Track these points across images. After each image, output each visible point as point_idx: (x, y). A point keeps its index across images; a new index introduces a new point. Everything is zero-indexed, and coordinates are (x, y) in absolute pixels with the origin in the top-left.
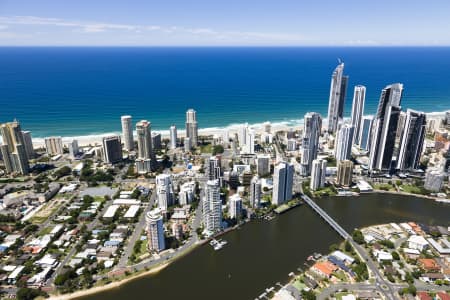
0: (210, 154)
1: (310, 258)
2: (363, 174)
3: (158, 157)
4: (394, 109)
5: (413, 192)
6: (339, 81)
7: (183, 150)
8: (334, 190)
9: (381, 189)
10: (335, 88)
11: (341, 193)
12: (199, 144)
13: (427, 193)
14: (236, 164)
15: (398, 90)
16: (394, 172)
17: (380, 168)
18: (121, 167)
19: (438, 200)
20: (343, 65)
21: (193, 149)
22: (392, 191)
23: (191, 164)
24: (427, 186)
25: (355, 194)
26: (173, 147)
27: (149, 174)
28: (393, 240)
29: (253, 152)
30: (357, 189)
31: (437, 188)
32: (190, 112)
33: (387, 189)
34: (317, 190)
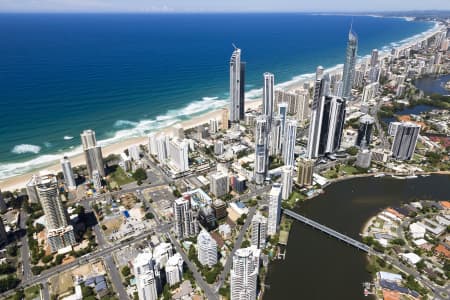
0: (134, 185)
1: (367, 293)
4: (327, 98)
5: (355, 174)
6: (238, 68)
8: (301, 193)
9: (332, 177)
10: (235, 75)
11: (310, 195)
13: (365, 171)
17: (316, 155)
18: (14, 252)
20: (239, 51)
21: (104, 183)
22: (341, 178)
23: (122, 209)
25: (320, 191)
26: (72, 187)
27: (77, 249)
28: (395, 235)
29: (187, 168)
30: (317, 184)
31: (368, 164)
32: (87, 134)
33: (336, 177)
34: (290, 198)
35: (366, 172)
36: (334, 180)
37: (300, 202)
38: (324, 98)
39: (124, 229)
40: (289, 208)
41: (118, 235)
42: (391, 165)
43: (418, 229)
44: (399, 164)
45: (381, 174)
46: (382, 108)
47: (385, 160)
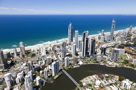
0: (30, 57)
2: (80, 58)
3: (8, 61)
4: (87, 38)
5: (94, 63)
6: (71, 29)
7: (20, 56)
8: (72, 66)
9: (86, 63)
10: (70, 31)
11: (75, 67)
12: (26, 53)
14: (40, 60)
15: (87, 33)
16: (89, 56)
17: (85, 56)
19: (101, 64)
20: (71, 24)
21: (23, 56)
22: (89, 63)
23: (22, 63)
24: (98, 60)
25: (79, 66)
26: (15, 56)
27: (4, 71)
28: (91, 83)
29: (45, 55)
30: (79, 64)
31: (100, 60)
32: (21, 43)
33: (87, 63)
34: (67, 67)
35: (98, 63)
36: (86, 64)
37: (70, 68)
38: (86, 38)
39: (18, 68)
40: (65, 69)
41: (15, 69)
42: (108, 62)
43: (98, 82)
44: (112, 62)
45: (103, 64)
46: (121, 44)
47: (107, 60)
